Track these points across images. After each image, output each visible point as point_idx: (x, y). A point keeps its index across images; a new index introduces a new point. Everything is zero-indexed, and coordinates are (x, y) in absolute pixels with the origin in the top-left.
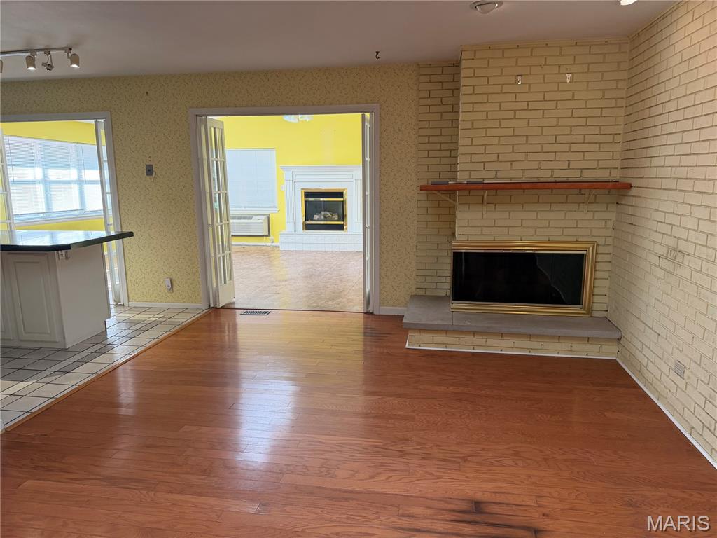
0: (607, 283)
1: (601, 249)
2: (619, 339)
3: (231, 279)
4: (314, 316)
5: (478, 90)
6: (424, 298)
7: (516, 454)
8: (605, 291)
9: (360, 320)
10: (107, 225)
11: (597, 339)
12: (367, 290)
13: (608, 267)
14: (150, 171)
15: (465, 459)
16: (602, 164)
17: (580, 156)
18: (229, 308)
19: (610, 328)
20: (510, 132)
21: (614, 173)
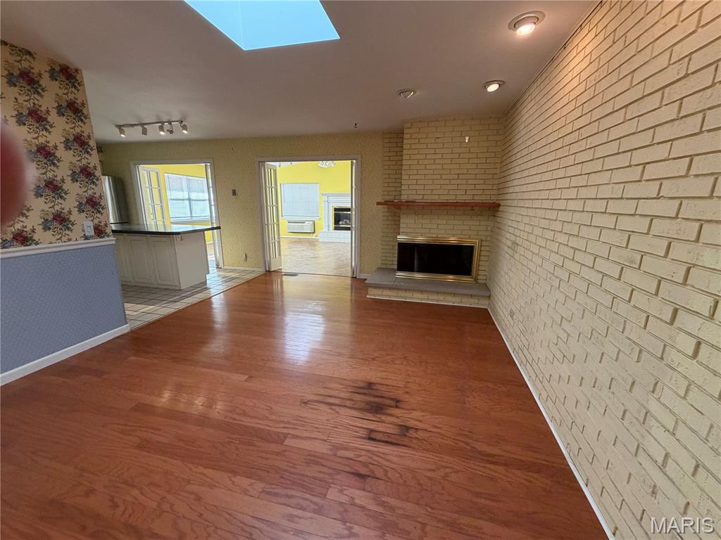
0: (487, 264)
1: (484, 243)
2: (490, 296)
3: (280, 255)
4: (327, 278)
5: (413, 147)
6: (383, 270)
7: (405, 358)
8: (486, 268)
9: (349, 281)
10: (212, 223)
11: (477, 296)
12: (353, 264)
13: (487, 254)
14: (234, 193)
15: (374, 359)
16: (486, 192)
17: (473, 187)
18: (278, 272)
19: (486, 290)
20: (431, 172)
21: (493, 197)
